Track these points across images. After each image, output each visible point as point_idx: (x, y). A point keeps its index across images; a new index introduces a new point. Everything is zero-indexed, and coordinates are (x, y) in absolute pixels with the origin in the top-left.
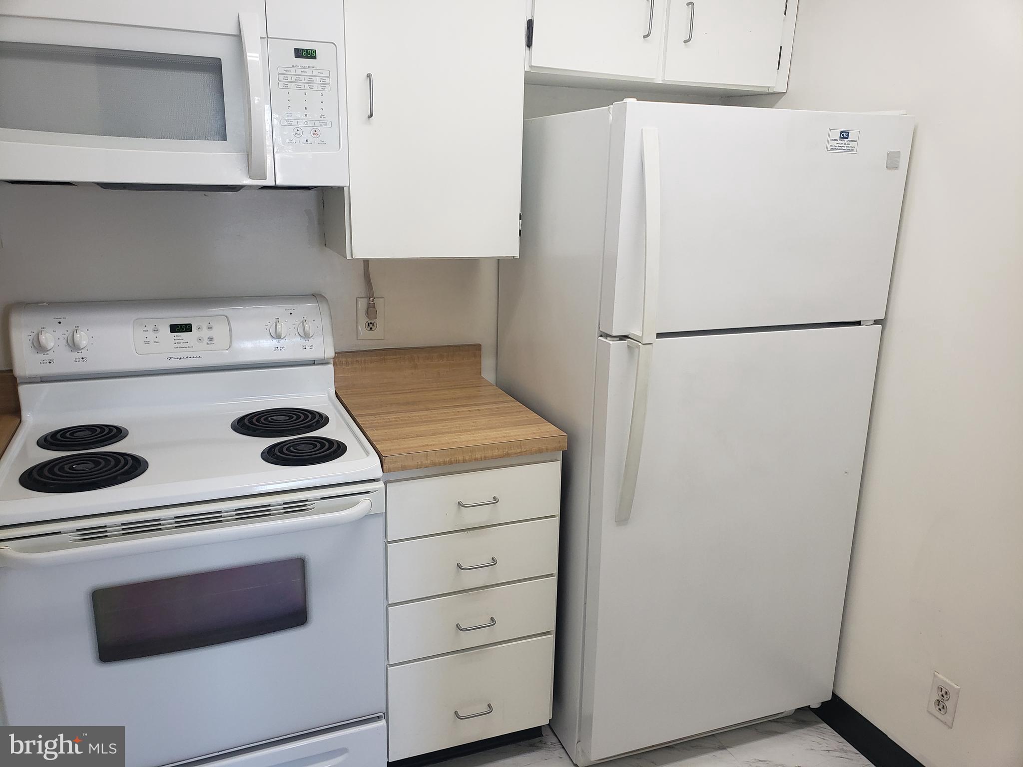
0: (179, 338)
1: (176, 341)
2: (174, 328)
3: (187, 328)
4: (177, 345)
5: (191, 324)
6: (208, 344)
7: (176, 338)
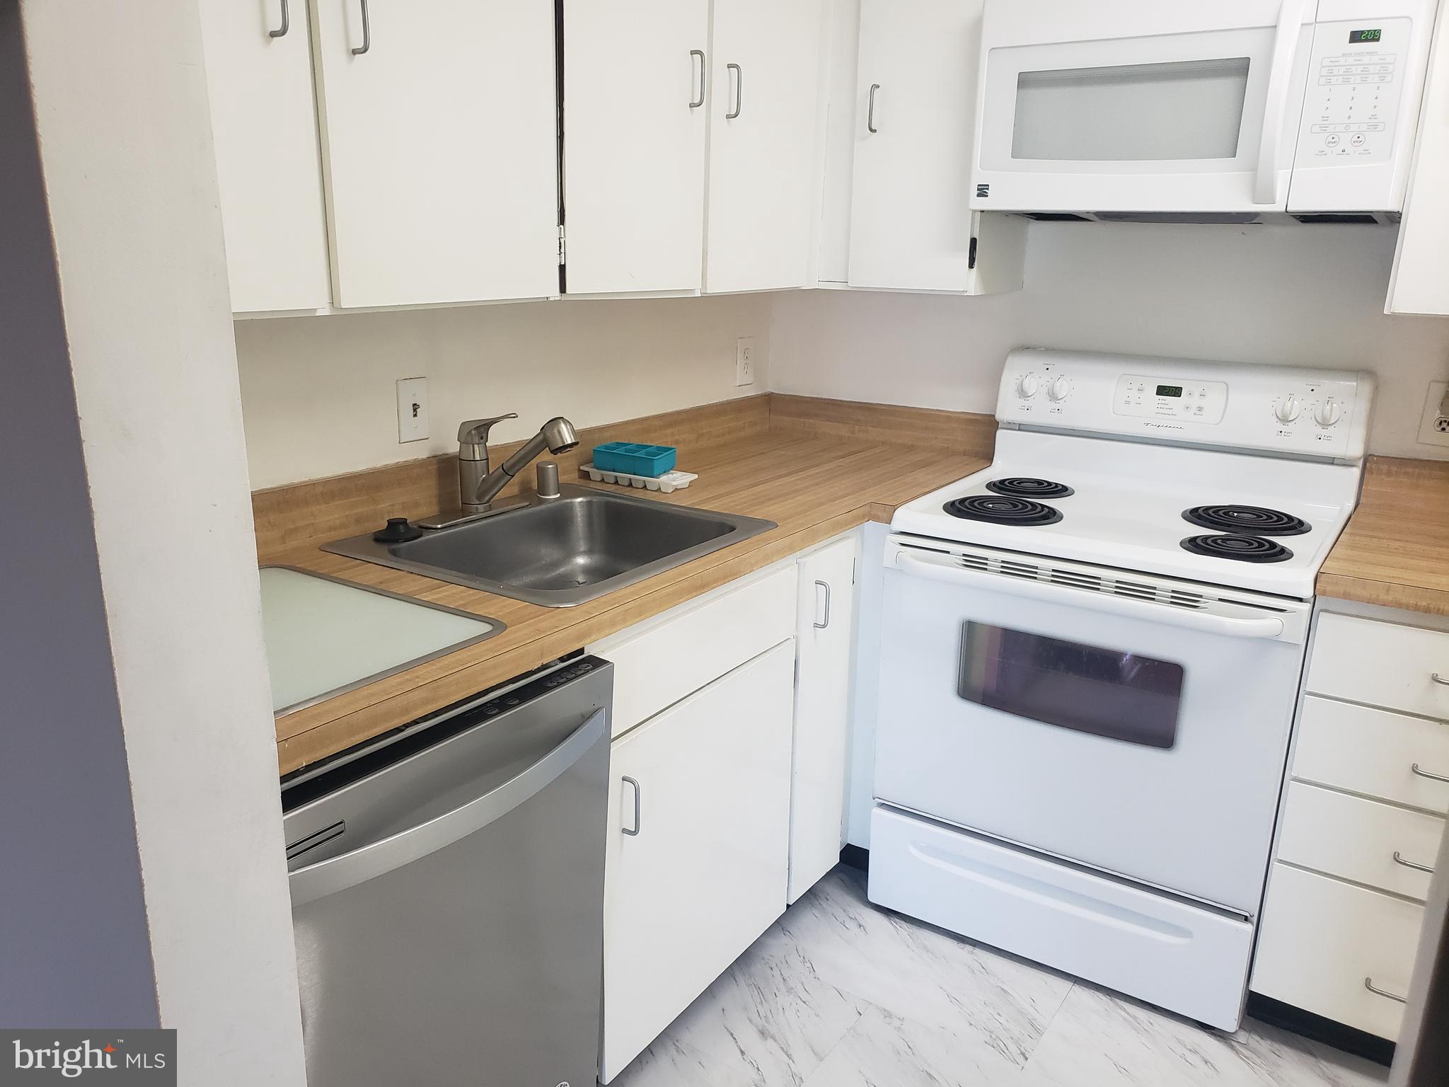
0: (1163, 402)
1: (1159, 406)
2: (1162, 391)
3: (1176, 392)
4: (1159, 410)
5: (1181, 388)
6: (1195, 414)
7: (1159, 402)
